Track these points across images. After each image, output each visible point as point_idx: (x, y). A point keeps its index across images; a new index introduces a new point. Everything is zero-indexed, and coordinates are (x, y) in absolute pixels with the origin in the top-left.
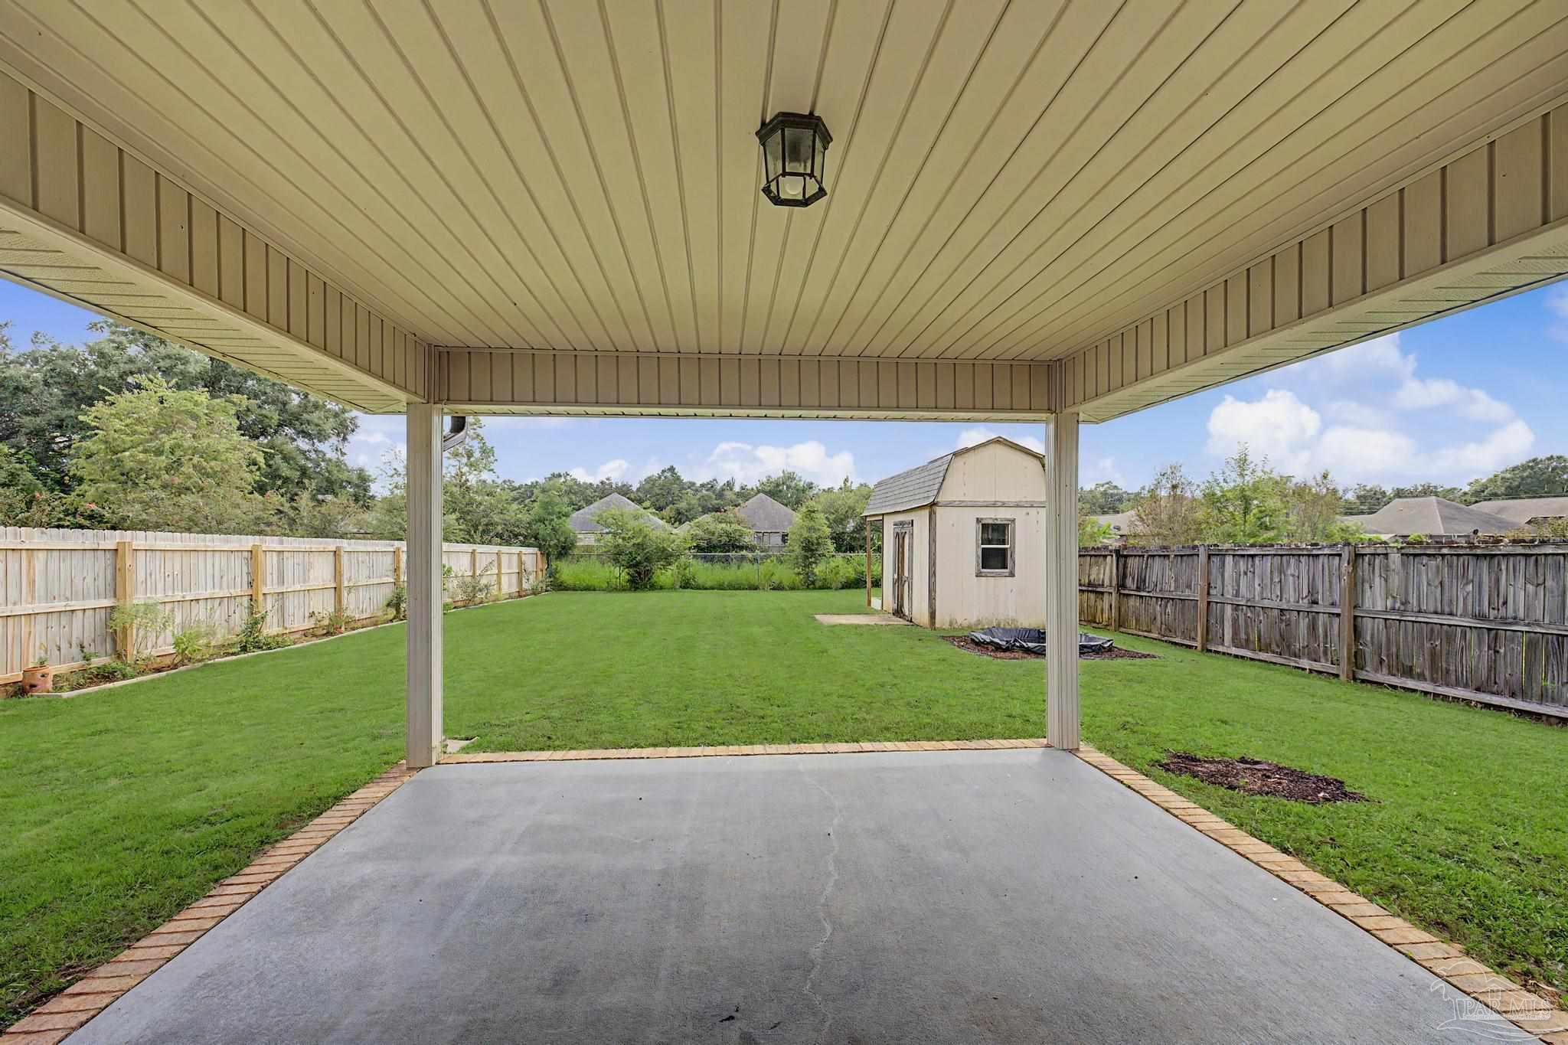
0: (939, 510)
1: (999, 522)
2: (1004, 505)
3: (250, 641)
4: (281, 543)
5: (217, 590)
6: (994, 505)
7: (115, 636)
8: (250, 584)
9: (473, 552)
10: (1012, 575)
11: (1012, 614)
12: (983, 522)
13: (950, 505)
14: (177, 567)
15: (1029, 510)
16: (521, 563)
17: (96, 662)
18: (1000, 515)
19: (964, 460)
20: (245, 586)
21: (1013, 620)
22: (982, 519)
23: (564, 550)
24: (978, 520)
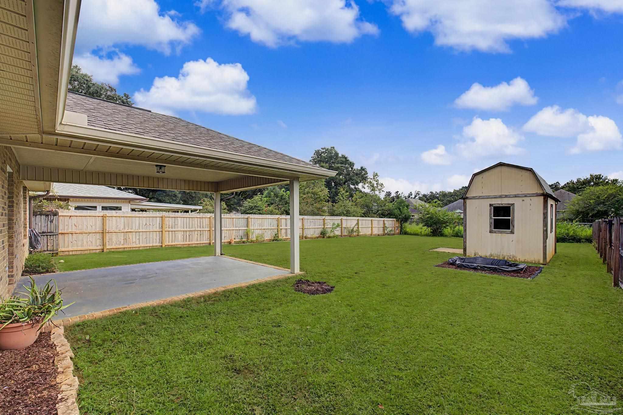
0: (468, 201)
1: (504, 205)
2: (506, 196)
3: (276, 239)
4: (286, 217)
5: (269, 227)
6: (501, 197)
7: (247, 235)
8: (278, 226)
9: (358, 220)
10: (512, 232)
11: (512, 253)
12: (494, 206)
13: (474, 198)
14: (260, 222)
15: (524, 198)
16: (384, 224)
17: (243, 240)
18: (505, 202)
19: (482, 176)
20: (276, 226)
21: (513, 257)
22: (493, 204)
23: (406, 219)
24: (491, 205)
